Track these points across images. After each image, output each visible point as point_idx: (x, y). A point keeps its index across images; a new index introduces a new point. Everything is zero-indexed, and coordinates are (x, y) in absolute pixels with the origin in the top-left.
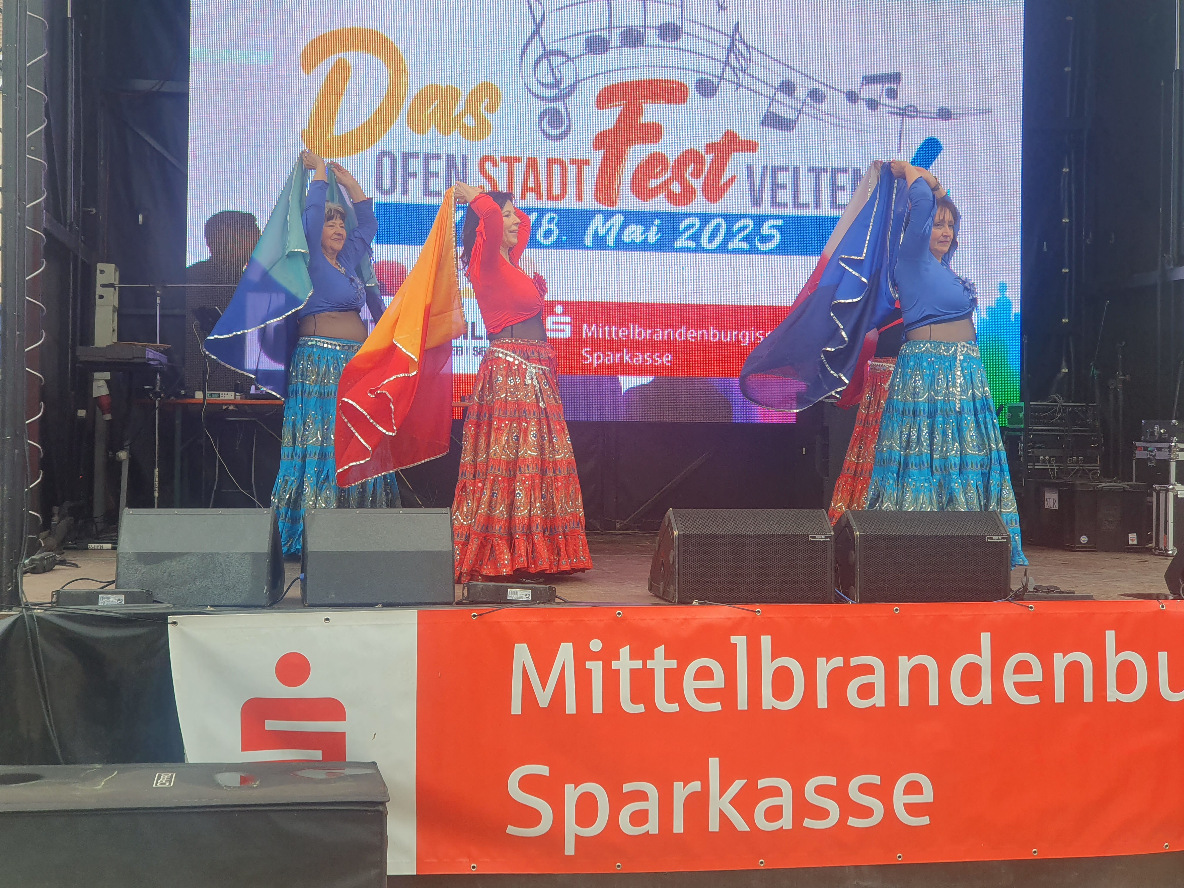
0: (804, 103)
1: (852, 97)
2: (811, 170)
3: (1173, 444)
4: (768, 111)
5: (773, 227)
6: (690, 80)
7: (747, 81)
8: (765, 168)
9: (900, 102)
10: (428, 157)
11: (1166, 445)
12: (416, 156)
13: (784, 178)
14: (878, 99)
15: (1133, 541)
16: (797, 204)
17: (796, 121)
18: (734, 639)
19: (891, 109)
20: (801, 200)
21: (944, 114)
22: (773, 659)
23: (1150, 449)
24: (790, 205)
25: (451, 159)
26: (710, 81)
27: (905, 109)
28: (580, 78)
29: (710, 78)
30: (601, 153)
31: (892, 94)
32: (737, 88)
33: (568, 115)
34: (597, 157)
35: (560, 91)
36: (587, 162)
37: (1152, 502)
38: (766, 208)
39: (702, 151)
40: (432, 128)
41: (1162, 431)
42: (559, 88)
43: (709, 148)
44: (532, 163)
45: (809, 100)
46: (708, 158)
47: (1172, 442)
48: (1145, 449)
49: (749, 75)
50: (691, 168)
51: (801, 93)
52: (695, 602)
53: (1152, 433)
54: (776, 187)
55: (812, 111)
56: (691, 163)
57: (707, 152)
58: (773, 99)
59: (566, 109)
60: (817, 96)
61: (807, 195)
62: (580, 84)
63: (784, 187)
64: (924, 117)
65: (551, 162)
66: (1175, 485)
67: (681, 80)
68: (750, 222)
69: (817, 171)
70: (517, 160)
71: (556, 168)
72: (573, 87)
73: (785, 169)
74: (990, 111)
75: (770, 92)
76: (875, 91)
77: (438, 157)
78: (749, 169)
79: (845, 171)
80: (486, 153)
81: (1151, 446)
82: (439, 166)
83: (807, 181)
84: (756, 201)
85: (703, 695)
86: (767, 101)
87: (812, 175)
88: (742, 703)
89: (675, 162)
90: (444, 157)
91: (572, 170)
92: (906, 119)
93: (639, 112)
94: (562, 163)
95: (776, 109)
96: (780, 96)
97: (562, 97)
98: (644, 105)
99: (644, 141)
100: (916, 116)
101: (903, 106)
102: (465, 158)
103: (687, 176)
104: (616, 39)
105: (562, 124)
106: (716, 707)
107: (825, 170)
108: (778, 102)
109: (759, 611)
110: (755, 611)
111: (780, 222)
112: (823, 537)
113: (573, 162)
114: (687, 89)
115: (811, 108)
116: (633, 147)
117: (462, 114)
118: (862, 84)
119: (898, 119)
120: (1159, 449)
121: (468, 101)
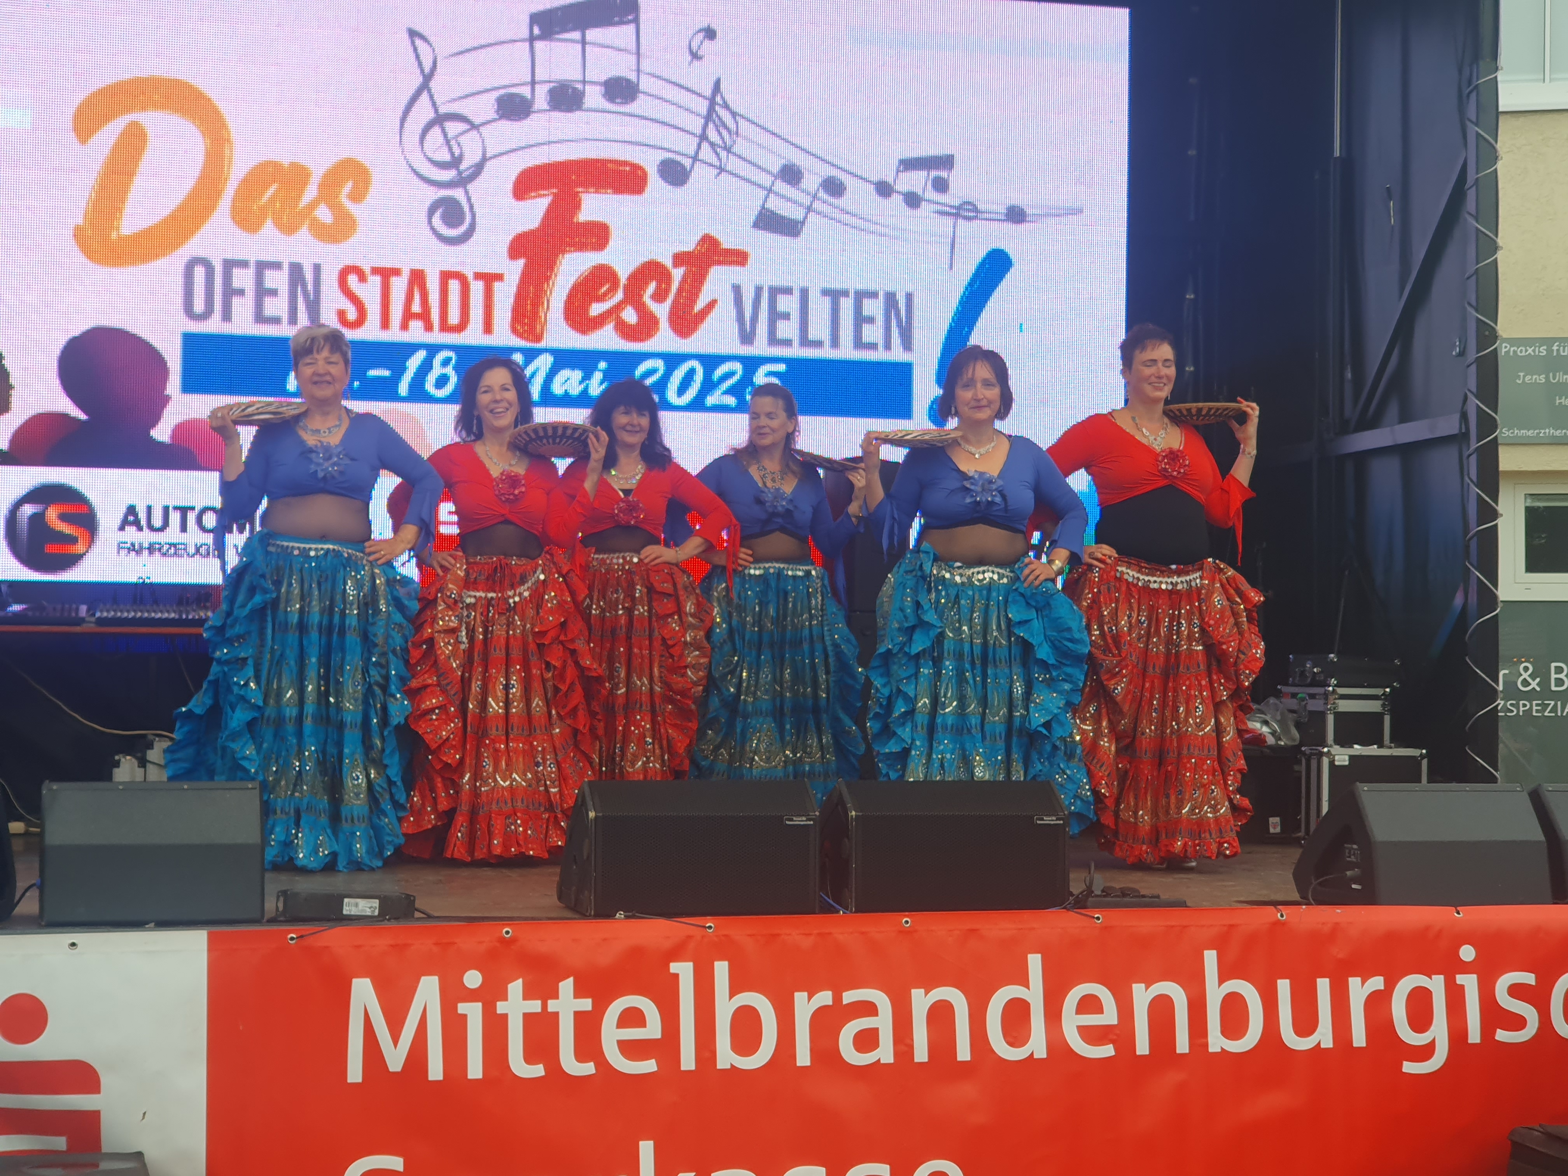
0: (815, 197)
1: (884, 189)
2: (825, 292)
3: (1331, 689)
4: (763, 207)
5: (771, 374)
6: (650, 162)
7: (733, 164)
8: (759, 290)
9: (952, 198)
10: (262, 267)
11: (1320, 690)
12: (244, 264)
13: (785, 303)
14: (920, 193)
15: (1275, 828)
16: (805, 341)
17: (803, 223)
18: (675, 967)
19: (940, 208)
20: (812, 335)
21: (1016, 215)
22: (732, 996)
23: (1300, 695)
24: (796, 342)
25: (296, 270)
26: (678, 163)
27: (959, 208)
28: (488, 155)
29: (679, 158)
30: (521, 263)
31: (941, 186)
32: (719, 174)
33: (471, 207)
34: (514, 270)
35: (460, 173)
36: (499, 277)
37: (1301, 772)
38: (760, 347)
39: (668, 263)
40: (269, 224)
41: (1315, 670)
42: (457, 168)
43: (679, 259)
44: (418, 278)
45: (822, 194)
46: (678, 274)
47: (1330, 686)
48: (1294, 696)
49: (735, 154)
50: (652, 287)
51: (811, 182)
52: (620, 915)
53: (1302, 673)
54: (775, 316)
55: (825, 208)
56: (652, 280)
57: (676, 265)
58: (770, 191)
59: (469, 199)
60: (834, 187)
61: (819, 329)
62: (489, 164)
63: (786, 316)
64: (986, 219)
65: (446, 277)
66: (1331, 746)
67: (636, 161)
68: (738, 367)
69: (835, 295)
70: (397, 272)
71: (454, 286)
72: (478, 168)
73: (788, 291)
74: (1081, 211)
75: (766, 180)
76: (916, 181)
77: (277, 266)
78: (737, 290)
79: (874, 295)
80: (349, 262)
81: (1302, 692)
82: (277, 280)
83: (820, 308)
84: (747, 337)
85: (630, 1049)
86: (762, 193)
87: (827, 300)
88: (688, 1061)
89: (629, 279)
90: (286, 267)
91: (477, 289)
92: (960, 222)
93: (577, 206)
94: (461, 277)
95: (773, 204)
96: (781, 186)
97: (462, 182)
98: (584, 196)
99: (582, 247)
100: (976, 218)
101: (957, 203)
102: (317, 268)
103: (647, 299)
104: (541, 100)
105: (461, 222)
106: (649, 1066)
107: (846, 293)
108: (777, 194)
109: (710, 927)
110: (705, 927)
111: (781, 368)
112: (804, 819)
113: (478, 276)
114: (645, 174)
115: (825, 203)
116: (567, 256)
117: (313, 206)
118: (898, 171)
119: (949, 221)
120: (1312, 696)
121: (322, 186)
